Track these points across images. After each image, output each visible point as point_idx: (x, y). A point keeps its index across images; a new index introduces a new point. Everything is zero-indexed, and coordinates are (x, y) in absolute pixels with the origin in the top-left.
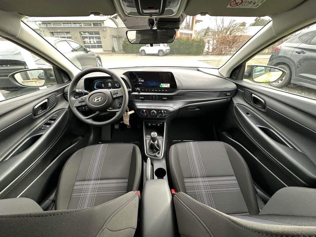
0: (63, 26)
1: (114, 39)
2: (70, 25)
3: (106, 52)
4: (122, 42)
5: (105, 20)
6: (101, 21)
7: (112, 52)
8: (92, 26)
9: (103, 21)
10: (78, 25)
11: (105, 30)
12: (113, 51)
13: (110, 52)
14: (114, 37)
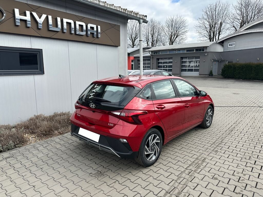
0: (168, 53)
1: (215, 63)
2: (174, 52)
3: (202, 76)
4: (222, 66)
5: (209, 46)
6: (204, 47)
7: (208, 75)
8: (195, 51)
9: (206, 47)
10: (181, 52)
11: (206, 55)
12: (210, 75)
13: (207, 76)
14: (215, 61)
